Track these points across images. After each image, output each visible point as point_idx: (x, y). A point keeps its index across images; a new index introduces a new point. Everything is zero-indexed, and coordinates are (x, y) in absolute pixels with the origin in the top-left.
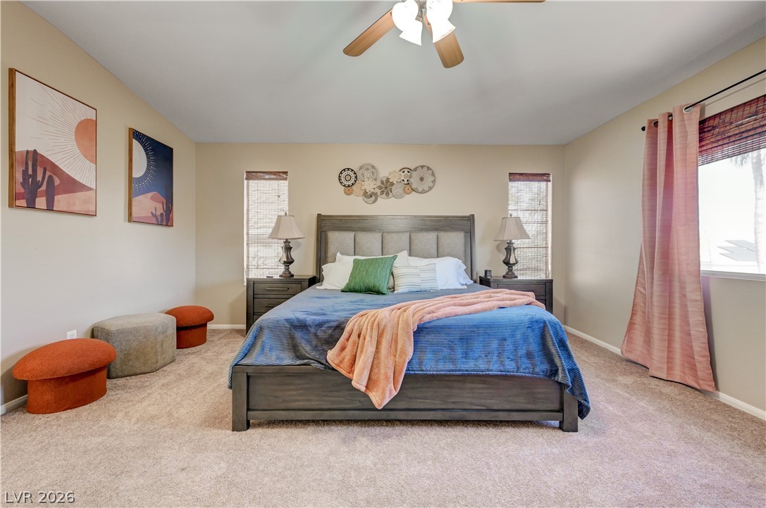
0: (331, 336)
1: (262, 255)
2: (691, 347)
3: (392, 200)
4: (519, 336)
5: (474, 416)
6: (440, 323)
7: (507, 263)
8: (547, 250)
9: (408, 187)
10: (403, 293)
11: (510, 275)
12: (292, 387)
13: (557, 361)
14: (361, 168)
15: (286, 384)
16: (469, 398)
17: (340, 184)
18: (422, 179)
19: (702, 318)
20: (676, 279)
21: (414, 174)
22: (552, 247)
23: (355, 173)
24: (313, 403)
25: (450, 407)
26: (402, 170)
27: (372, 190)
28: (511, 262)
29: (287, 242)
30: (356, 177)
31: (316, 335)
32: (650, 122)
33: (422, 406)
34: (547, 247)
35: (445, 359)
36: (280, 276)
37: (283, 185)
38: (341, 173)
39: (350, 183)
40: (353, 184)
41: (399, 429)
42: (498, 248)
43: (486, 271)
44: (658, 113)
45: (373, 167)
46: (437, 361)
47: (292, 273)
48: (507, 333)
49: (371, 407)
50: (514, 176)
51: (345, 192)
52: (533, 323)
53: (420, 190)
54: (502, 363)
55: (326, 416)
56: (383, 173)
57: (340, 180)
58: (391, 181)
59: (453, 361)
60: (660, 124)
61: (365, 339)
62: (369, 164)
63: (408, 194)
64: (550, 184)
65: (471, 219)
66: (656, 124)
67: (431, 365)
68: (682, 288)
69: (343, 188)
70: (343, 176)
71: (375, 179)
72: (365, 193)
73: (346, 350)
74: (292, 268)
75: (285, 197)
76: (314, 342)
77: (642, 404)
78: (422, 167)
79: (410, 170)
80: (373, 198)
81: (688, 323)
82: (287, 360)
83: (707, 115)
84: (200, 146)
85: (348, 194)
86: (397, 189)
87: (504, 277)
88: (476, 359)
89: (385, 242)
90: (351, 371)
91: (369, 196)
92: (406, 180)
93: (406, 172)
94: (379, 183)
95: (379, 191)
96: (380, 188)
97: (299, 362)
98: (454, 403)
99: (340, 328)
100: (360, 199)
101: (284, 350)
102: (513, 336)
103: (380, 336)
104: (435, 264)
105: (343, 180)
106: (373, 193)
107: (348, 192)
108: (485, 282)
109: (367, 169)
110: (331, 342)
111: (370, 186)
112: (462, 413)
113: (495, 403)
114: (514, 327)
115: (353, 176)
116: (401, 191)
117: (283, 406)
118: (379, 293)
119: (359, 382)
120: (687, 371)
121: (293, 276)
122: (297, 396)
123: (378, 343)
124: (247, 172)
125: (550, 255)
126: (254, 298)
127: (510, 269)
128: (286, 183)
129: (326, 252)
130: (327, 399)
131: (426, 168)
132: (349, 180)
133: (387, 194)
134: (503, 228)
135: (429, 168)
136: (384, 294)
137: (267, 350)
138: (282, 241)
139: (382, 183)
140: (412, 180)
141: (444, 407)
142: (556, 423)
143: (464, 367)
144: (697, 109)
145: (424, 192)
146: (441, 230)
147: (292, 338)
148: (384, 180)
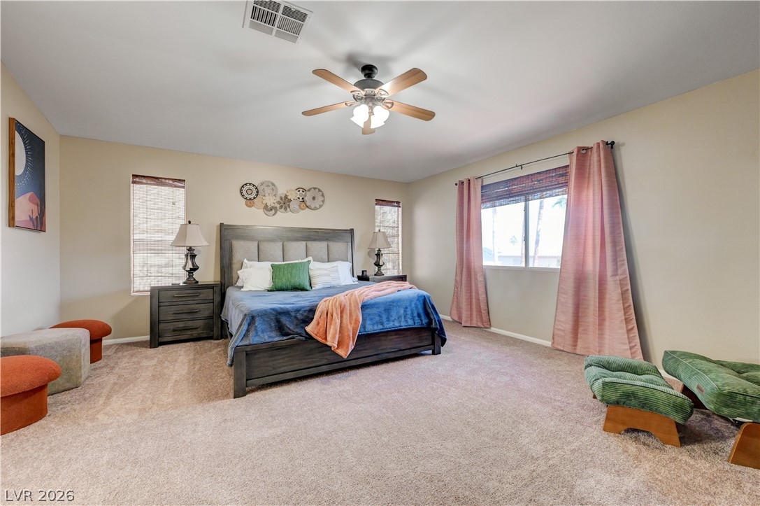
0: (307, 317)
1: (153, 263)
2: (480, 306)
3: (289, 214)
4: (413, 305)
5: (393, 356)
6: (372, 301)
7: (377, 264)
8: (398, 256)
9: (303, 204)
10: (319, 289)
11: (379, 273)
12: (280, 357)
13: (432, 317)
14: (262, 184)
15: (275, 356)
16: (388, 345)
17: (241, 197)
18: (314, 198)
19: (484, 290)
20: (473, 270)
21: (308, 193)
22: (402, 253)
23: (257, 188)
24: (295, 366)
25: (379, 352)
26: (298, 189)
27: (273, 205)
28: (381, 264)
29: (190, 249)
30: (257, 192)
31: (296, 317)
32: (460, 181)
33: (364, 356)
34: (398, 253)
35: (377, 323)
36: (184, 283)
37: (180, 194)
38: (243, 187)
39: (252, 196)
40: (254, 198)
41: (352, 373)
42: (369, 254)
43: (363, 272)
44: (463, 178)
45: (273, 184)
46: (373, 324)
47: (197, 279)
48: (408, 304)
49: (341, 360)
50: (380, 202)
51: (246, 205)
52: (419, 297)
53: (313, 207)
54: (406, 321)
55: (306, 373)
56: (282, 191)
57: (241, 193)
58: (289, 198)
59: (382, 324)
60: (465, 183)
61: (332, 316)
62: (270, 182)
63: (303, 209)
64: (400, 209)
65: (352, 231)
66: (463, 183)
67: (371, 328)
68: (476, 275)
69: (245, 200)
70: (244, 189)
71: (275, 195)
72: (266, 205)
73: (320, 324)
74: (196, 275)
75: (181, 204)
76: (295, 322)
77: (462, 338)
78: (315, 188)
79: (304, 190)
80: (273, 211)
81: (478, 294)
82: (276, 338)
83: (484, 184)
84: (63, 138)
85: (250, 207)
86: (294, 205)
87: (375, 275)
88: (393, 321)
89: (285, 250)
90: (326, 339)
91: (267, 209)
92: (301, 198)
93: (301, 192)
94: (278, 199)
95: (278, 206)
96: (279, 203)
97: (285, 338)
98: (382, 350)
99: (312, 311)
100: (261, 211)
101: (271, 331)
102: (410, 305)
103: (342, 312)
104: (337, 266)
105: (244, 193)
106: (273, 207)
107: (249, 204)
108: (363, 278)
109: (268, 186)
110: (308, 320)
111: (271, 201)
112: (386, 355)
113: (403, 346)
114: (411, 300)
115: (255, 191)
116: (297, 207)
117: (273, 372)
118: (303, 289)
119: (332, 341)
120: (479, 320)
121: (197, 282)
122: (283, 364)
123: (342, 317)
124: (133, 175)
125: (400, 259)
126: (159, 306)
127: (379, 270)
128: (182, 190)
129: (231, 259)
130: (304, 361)
131: (317, 190)
132: (250, 193)
133: (286, 209)
134: (374, 240)
135: (319, 190)
136: (307, 290)
137: (259, 333)
138: (185, 249)
139: (281, 198)
140: (306, 199)
141: (377, 353)
142: (430, 352)
143: (388, 326)
144: (480, 180)
145: (315, 209)
146: (330, 240)
147: (278, 321)
148: (283, 196)
